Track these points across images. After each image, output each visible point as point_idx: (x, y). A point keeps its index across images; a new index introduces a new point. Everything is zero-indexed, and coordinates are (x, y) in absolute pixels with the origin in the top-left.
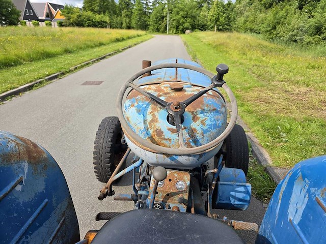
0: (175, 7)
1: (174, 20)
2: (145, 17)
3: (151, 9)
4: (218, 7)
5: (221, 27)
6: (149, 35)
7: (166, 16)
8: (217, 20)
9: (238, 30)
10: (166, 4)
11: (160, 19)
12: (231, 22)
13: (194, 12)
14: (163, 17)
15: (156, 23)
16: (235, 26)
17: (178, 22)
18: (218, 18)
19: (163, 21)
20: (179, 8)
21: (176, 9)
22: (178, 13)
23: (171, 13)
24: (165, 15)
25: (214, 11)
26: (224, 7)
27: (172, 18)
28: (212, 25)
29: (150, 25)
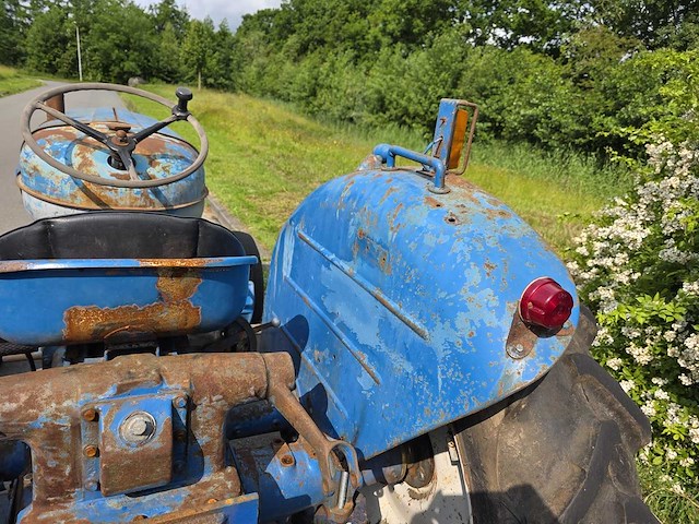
0: (95, 21)
1: (95, 50)
2: (11, 34)
3: (29, 17)
4: (200, 36)
5: (211, 80)
6: (29, 81)
7: (73, 38)
8: (201, 64)
9: (247, 89)
10: (69, 8)
11: (55, 43)
12: (232, 71)
13: (147, 39)
14: (64, 40)
15: (45, 52)
16: (240, 81)
17: (107, 55)
18: (204, 59)
19: (65, 50)
20: (107, 25)
21: (96, 26)
22: (104, 36)
23: (86, 32)
24: (68, 35)
25: (193, 44)
26: (213, 38)
27: (89, 44)
28: (191, 74)
29: (26, 54)
